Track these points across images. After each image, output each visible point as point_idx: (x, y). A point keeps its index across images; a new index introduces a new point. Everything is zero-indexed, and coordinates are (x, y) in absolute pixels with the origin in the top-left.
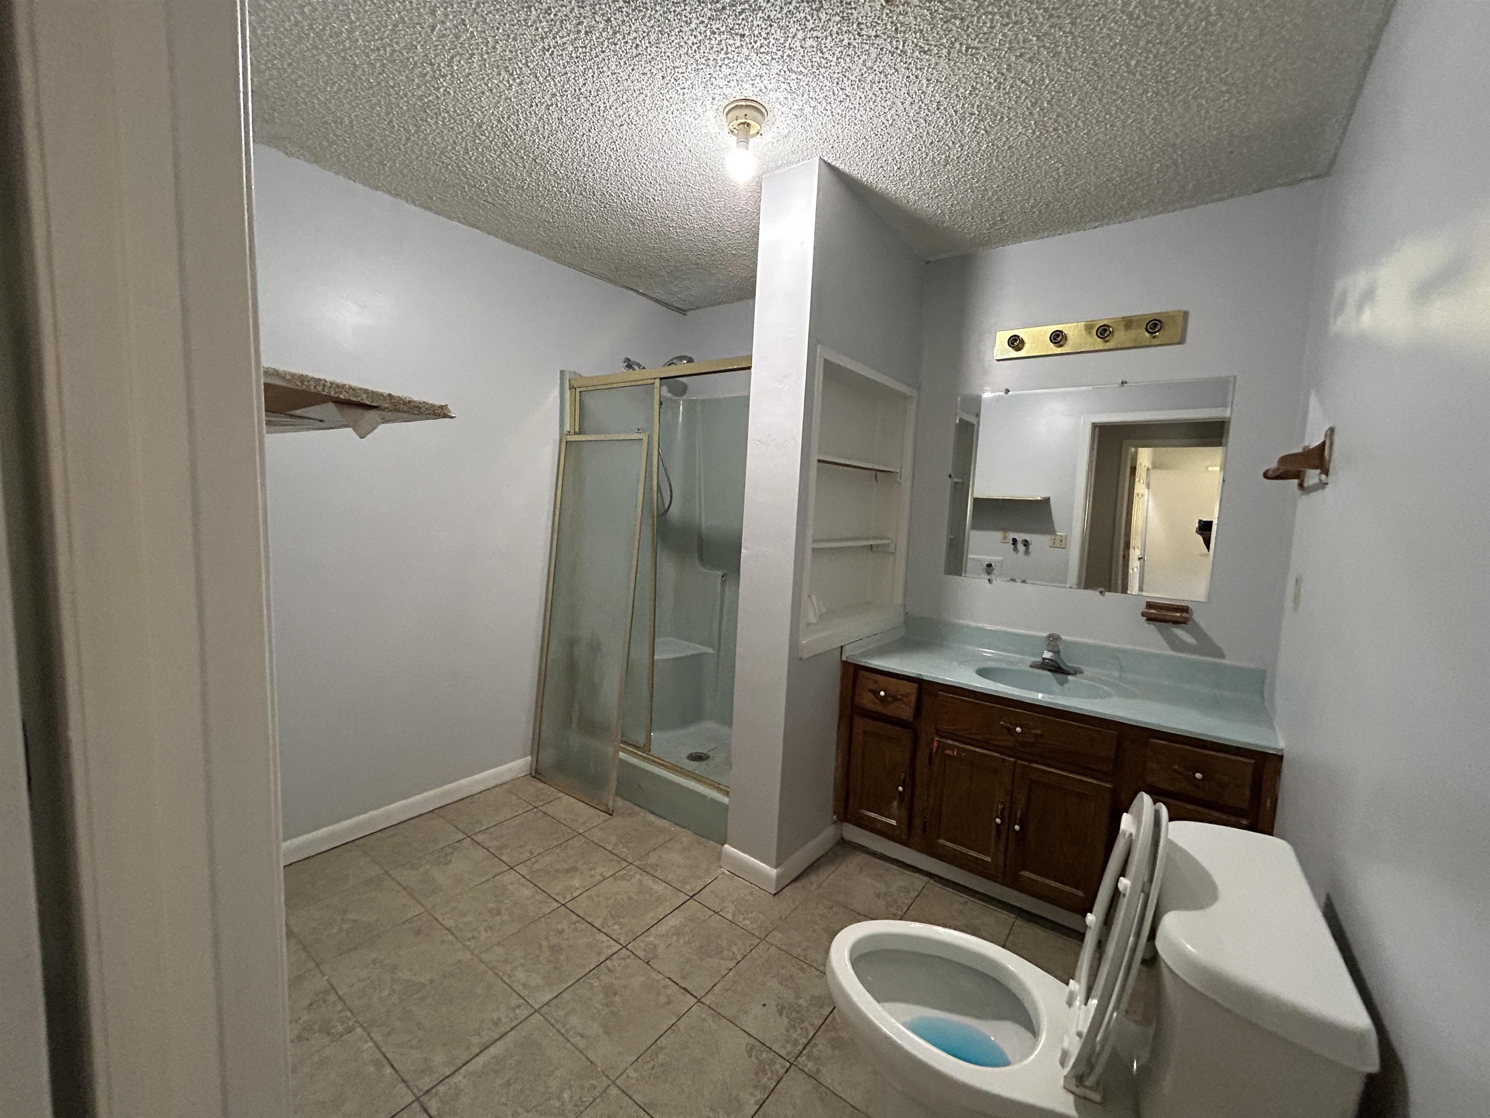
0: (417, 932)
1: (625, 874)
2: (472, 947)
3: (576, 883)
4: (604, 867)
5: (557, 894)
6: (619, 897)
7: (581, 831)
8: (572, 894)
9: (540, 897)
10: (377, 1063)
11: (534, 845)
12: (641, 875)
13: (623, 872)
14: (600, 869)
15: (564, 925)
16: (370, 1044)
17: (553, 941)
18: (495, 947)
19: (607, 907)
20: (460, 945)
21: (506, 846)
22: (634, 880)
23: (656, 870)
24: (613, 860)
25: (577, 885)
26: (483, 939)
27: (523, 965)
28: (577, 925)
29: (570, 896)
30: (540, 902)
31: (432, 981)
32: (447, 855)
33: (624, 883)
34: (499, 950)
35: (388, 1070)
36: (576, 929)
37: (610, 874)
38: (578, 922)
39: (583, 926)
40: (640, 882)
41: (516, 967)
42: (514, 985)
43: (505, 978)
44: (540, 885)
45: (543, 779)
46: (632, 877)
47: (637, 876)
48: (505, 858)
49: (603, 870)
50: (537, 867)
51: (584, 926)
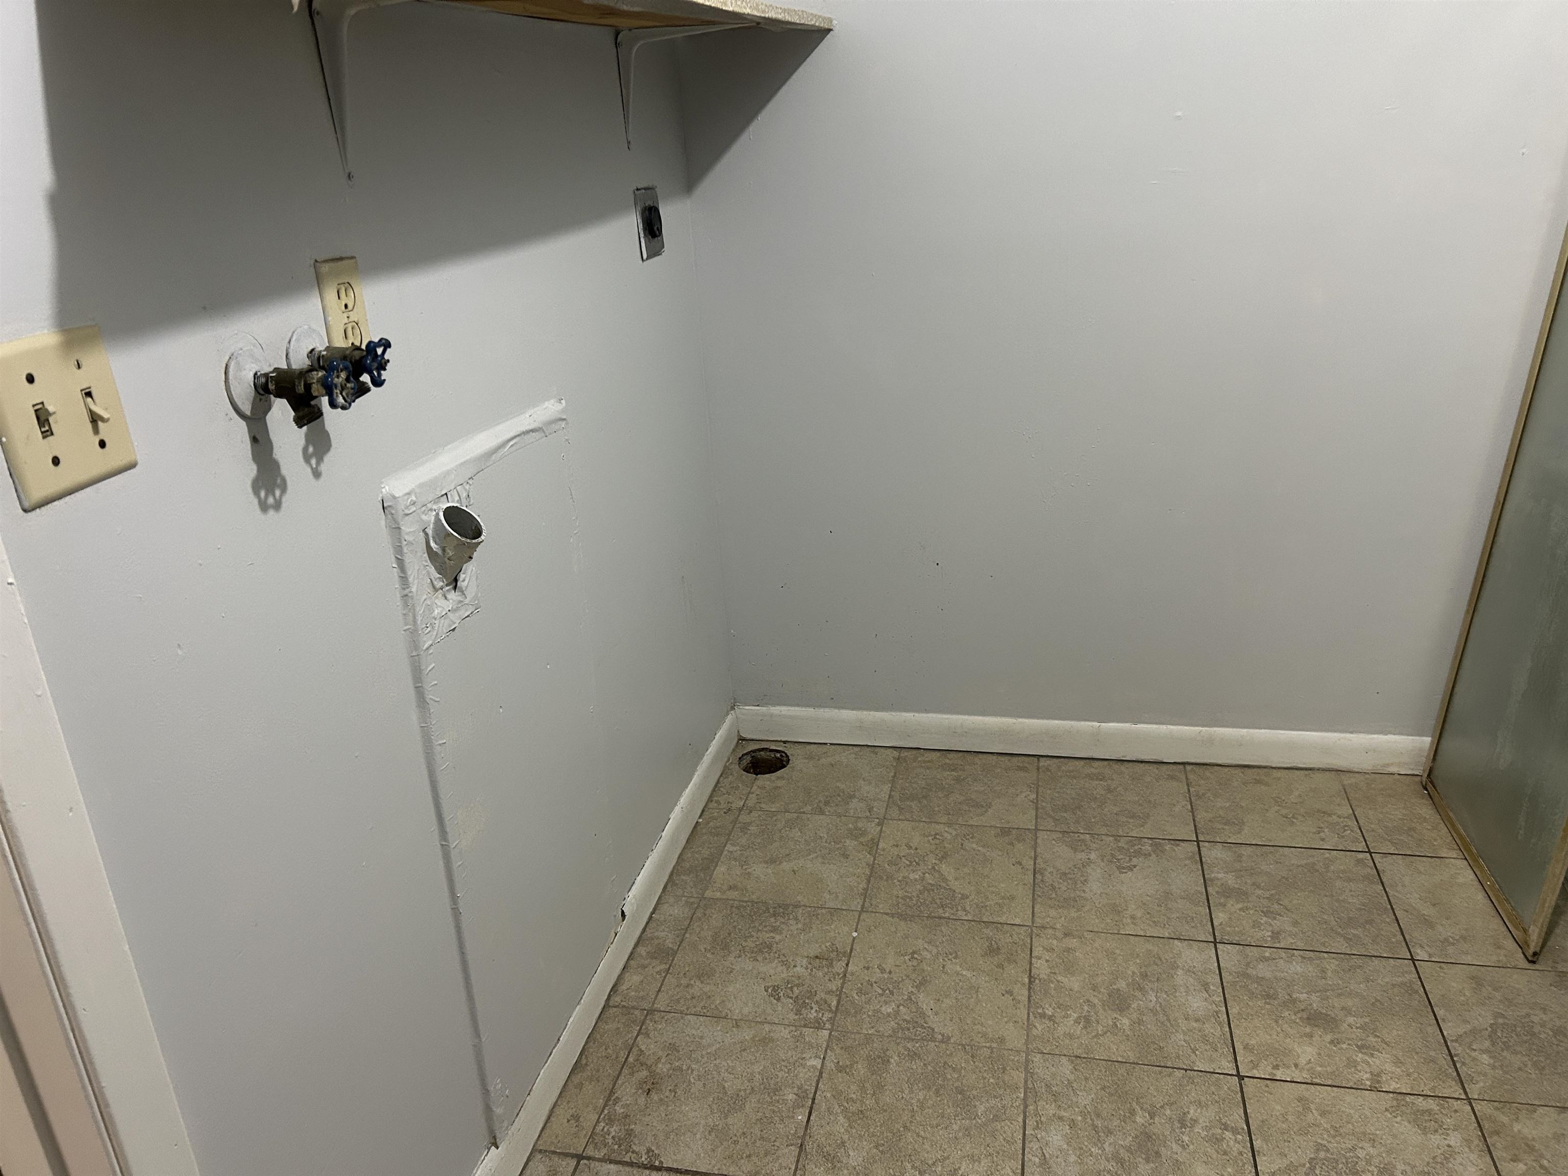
0: (993, 951)
1: (1429, 1112)
2: (1035, 1032)
3: (1306, 1053)
4: (1398, 1062)
5: (1246, 1047)
6: (1366, 1150)
7: (1421, 954)
8: (1276, 1067)
9: (1215, 1030)
10: (801, 1095)
11: (1295, 923)
12: (1468, 1142)
13: (1432, 1104)
14: (1382, 1061)
15: (1204, 1117)
16: (817, 1063)
17: (1160, 1126)
18: (1064, 1060)
19: (1319, 1147)
20: (1022, 1013)
21: (1241, 895)
22: (1436, 1139)
23: (1515, 1159)
24: (1433, 1061)
25: (1302, 1061)
26: (1061, 1030)
27: (1073, 1124)
28: (1228, 1134)
29: (1269, 1069)
30: (1205, 1039)
31: (946, 1040)
32: (1138, 853)
33: (1405, 1128)
34: (1065, 1068)
35: (801, 1118)
36: (1219, 1140)
37: (1393, 1086)
38: (1235, 1131)
39: (1235, 1144)
40: (1450, 1154)
41: (1061, 1118)
42: (1033, 1146)
43: (1031, 1123)
44: (1233, 1011)
45: (1436, 799)
46: (1439, 1129)
47: (1455, 1139)
48: (1220, 917)
49: (1389, 1067)
50: (1263, 970)
51: (1236, 1148)
